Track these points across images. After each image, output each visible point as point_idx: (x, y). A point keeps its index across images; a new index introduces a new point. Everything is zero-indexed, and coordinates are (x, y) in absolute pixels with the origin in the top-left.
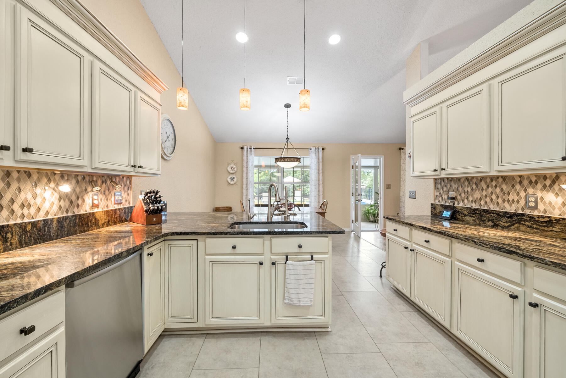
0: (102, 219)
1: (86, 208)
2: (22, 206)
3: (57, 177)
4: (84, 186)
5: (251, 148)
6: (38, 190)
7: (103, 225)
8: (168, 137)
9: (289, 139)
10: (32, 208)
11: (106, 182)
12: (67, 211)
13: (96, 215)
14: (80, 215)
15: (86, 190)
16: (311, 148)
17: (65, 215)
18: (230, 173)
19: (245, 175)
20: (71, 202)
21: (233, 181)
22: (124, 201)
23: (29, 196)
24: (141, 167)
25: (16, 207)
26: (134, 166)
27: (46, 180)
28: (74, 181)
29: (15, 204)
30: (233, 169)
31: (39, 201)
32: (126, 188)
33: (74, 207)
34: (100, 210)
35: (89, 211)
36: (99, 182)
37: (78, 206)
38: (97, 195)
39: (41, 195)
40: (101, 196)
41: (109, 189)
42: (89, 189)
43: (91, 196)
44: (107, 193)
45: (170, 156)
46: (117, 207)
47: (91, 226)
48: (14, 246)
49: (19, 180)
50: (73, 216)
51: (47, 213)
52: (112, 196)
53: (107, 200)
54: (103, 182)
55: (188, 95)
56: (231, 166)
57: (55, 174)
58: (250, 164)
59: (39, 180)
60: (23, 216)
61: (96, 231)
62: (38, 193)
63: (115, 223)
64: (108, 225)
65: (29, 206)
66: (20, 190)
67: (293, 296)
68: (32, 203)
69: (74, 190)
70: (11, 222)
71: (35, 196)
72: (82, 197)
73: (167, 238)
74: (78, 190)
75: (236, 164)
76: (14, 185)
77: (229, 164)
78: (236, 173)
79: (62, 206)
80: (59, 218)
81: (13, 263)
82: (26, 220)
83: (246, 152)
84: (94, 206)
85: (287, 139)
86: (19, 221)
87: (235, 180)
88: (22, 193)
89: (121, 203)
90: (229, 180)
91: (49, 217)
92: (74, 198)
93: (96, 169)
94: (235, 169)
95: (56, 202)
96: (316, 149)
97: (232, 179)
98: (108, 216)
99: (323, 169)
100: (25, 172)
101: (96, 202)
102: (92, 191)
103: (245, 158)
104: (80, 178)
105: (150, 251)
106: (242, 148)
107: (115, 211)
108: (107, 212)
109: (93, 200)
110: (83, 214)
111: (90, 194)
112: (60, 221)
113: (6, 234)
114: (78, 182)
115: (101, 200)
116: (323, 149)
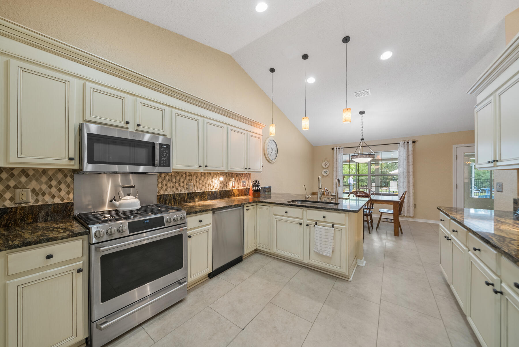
0: (236, 193)
1: (230, 188)
2: (209, 185)
3: (219, 175)
4: (229, 178)
5: (340, 148)
6: (213, 180)
7: (236, 195)
8: (272, 150)
9: (363, 139)
10: (211, 186)
11: (238, 176)
12: (223, 189)
13: (234, 191)
14: (227, 190)
15: (230, 180)
16: (400, 142)
17: (222, 190)
18: (324, 168)
19: (335, 169)
20: (224, 185)
21: (326, 174)
22: (246, 185)
23: (211, 182)
24: (249, 169)
25: (207, 185)
26: (246, 169)
27: (216, 176)
28: (225, 176)
29: (207, 184)
30: (326, 164)
31: (213, 183)
32: (248, 179)
33: (225, 187)
34: (235, 189)
35: (231, 189)
36: (235, 176)
37: (227, 186)
38: (234, 182)
39: (214, 181)
40: (236, 183)
41: (239, 179)
42: (231, 179)
43: (232, 182)
44: (238, 181)
45: (273, 160)
46: (243, 188)
47: (232, 195)
48: (206, 199)
49: (208, 176)
50: (224, 190)
51: (216, 189)
52: (241, 182)
53: (239, 184)
54: (237, 176)
55: (275, 127)
56: (325, 163)
57: (218, 173)
58: (339, 161)
59: (214, 175)
60: (209, 189)
61: (233, 198)
62: (213, 181)
63: (242, 195)
64: (239, 196)
65: (211, 185)
66: (208, 179)
67: (319, 248)
68: (211, 184)
69: (225, 180)
70: (205, 191)
71: (212, 182)
72: (228, 183)
73: (258, 204)
74: (227, 180)
75: (329, 161)
76: (206, 178)
77: (323, 161)
78: (329, 168)
79: (221, 186)
80: (220, 191)
81: (203, 204)
82: (210, 191)
83: (336, 152)
84: (233, 187)
85: (361, 139)
86: (208, 191)
87: (328, 173)
88: (209, 181)
89: (245, 186)
90: (323, 173)
91: (217, 190)
92: (225, 183)
93: (229, 171)
94: (328, 165)
95: (219, 184)
96: (404, 143)
97: (325, 172)
98: (239, 191)
99: (414, 161)
100: (210, 173)
101: (234, 185)
102: (232, 180)
103: (335, 156)
104: (227, 175)
105: (248, 208)
106: (333, 149)
107: (242, 189)
108: (238, 190)
109: (232, 184)
110: (228, 190)
111: (231, 181)
112: (220, 192)
113: (204, 195)
114: (227, 176)
115: (236, 184)
116: (414, 142)
